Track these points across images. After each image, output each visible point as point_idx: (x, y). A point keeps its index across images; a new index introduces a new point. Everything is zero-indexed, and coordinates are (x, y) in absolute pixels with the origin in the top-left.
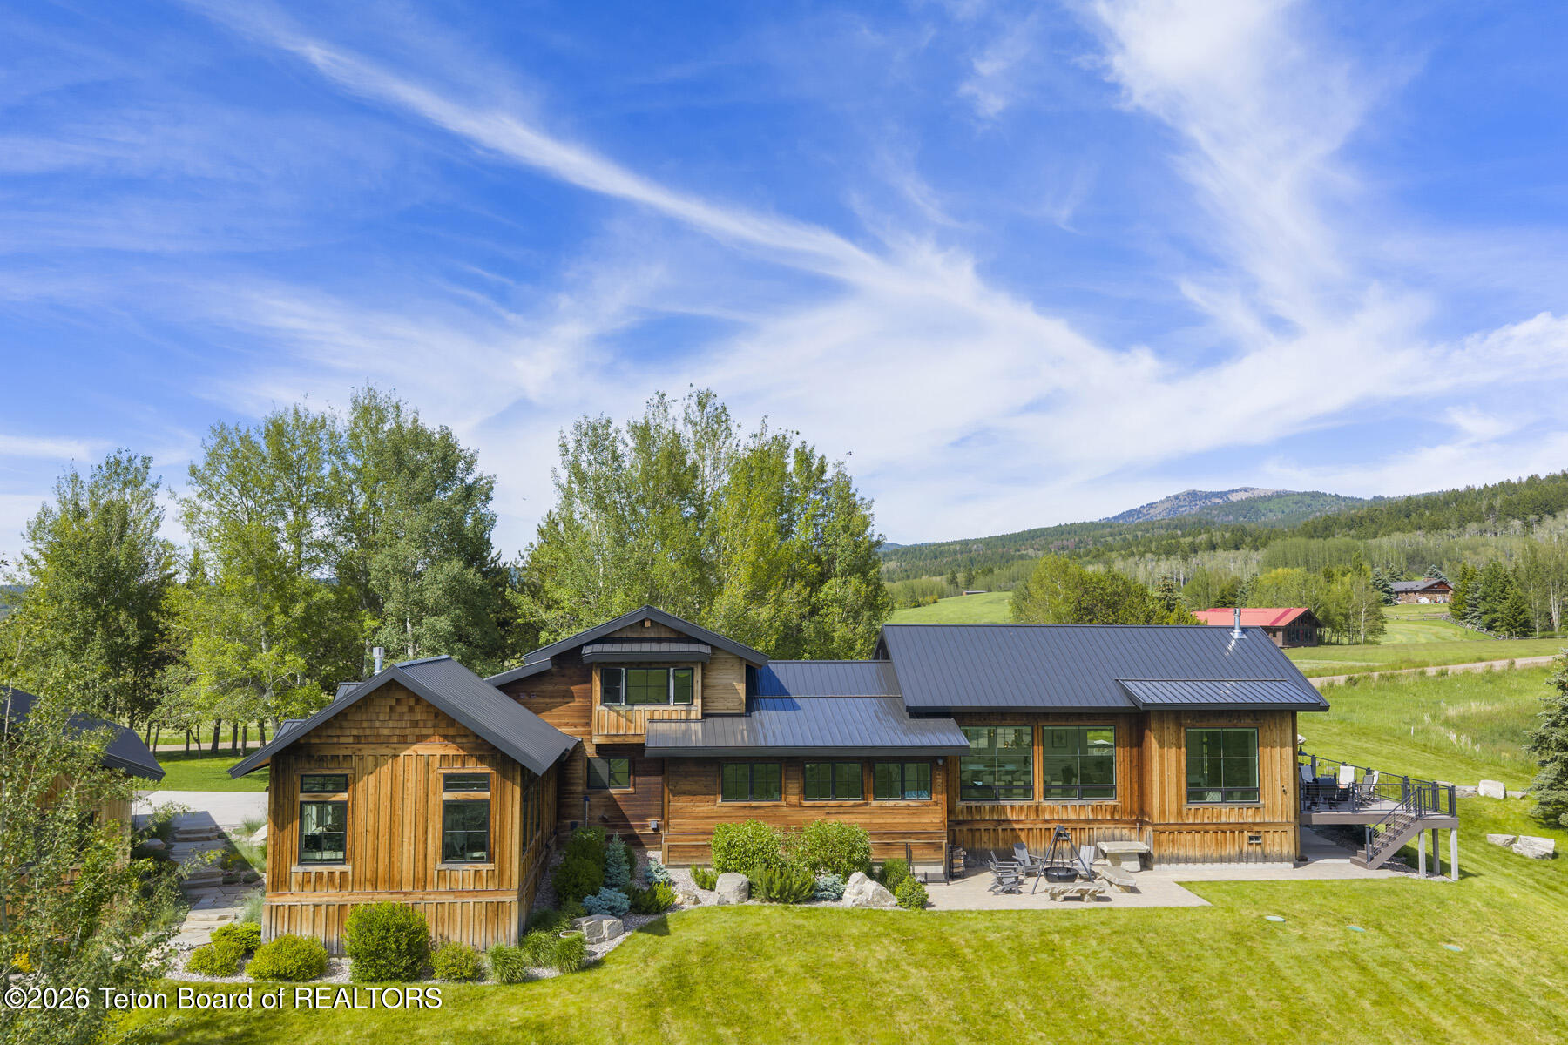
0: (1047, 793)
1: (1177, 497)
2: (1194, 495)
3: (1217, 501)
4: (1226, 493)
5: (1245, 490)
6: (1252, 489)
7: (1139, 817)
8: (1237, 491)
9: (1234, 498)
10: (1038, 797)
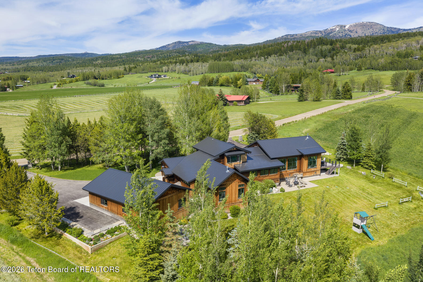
0: (288, 169)
1: (175, 43)
2: (180, 42)
3: (186, 44)
4: (188, 42)
5: (193, 41)
6: (194, 41)
7: (300, 171)
8: (191, 41)
9: (190, 43)
10: (287, 170)
